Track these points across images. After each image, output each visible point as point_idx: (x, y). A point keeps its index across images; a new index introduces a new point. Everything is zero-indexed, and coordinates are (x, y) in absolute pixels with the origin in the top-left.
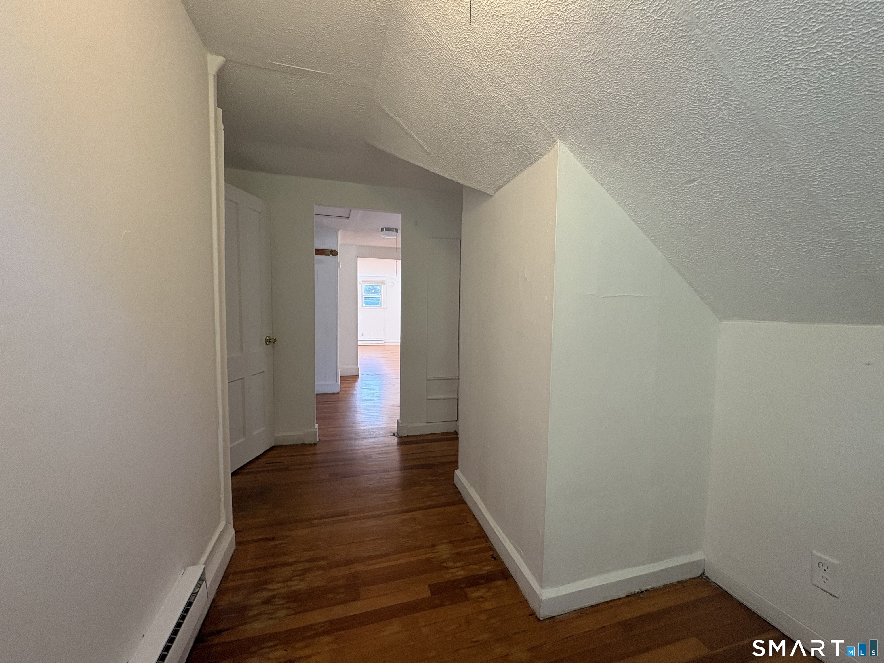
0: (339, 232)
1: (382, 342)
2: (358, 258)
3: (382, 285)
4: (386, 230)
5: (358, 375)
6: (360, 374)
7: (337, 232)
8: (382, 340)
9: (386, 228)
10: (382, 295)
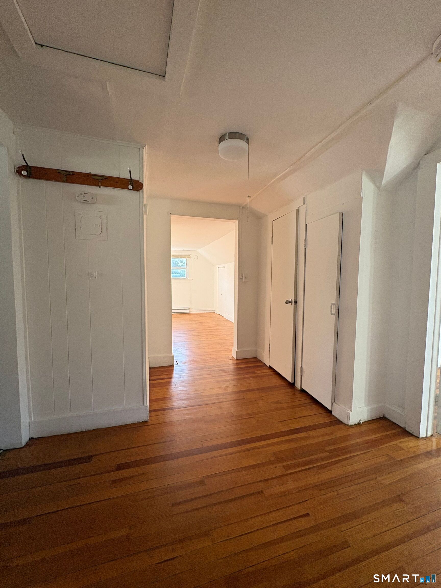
0: (145, 150)
1: (188, 311)
2: (172, 217)
3: (188, 259)
4: (229, 138)
5: (173, 366)
6: (175, 363)
7: (140, 150)
8: (188, 309)
9: (229, 133)
10: (188, 268)
